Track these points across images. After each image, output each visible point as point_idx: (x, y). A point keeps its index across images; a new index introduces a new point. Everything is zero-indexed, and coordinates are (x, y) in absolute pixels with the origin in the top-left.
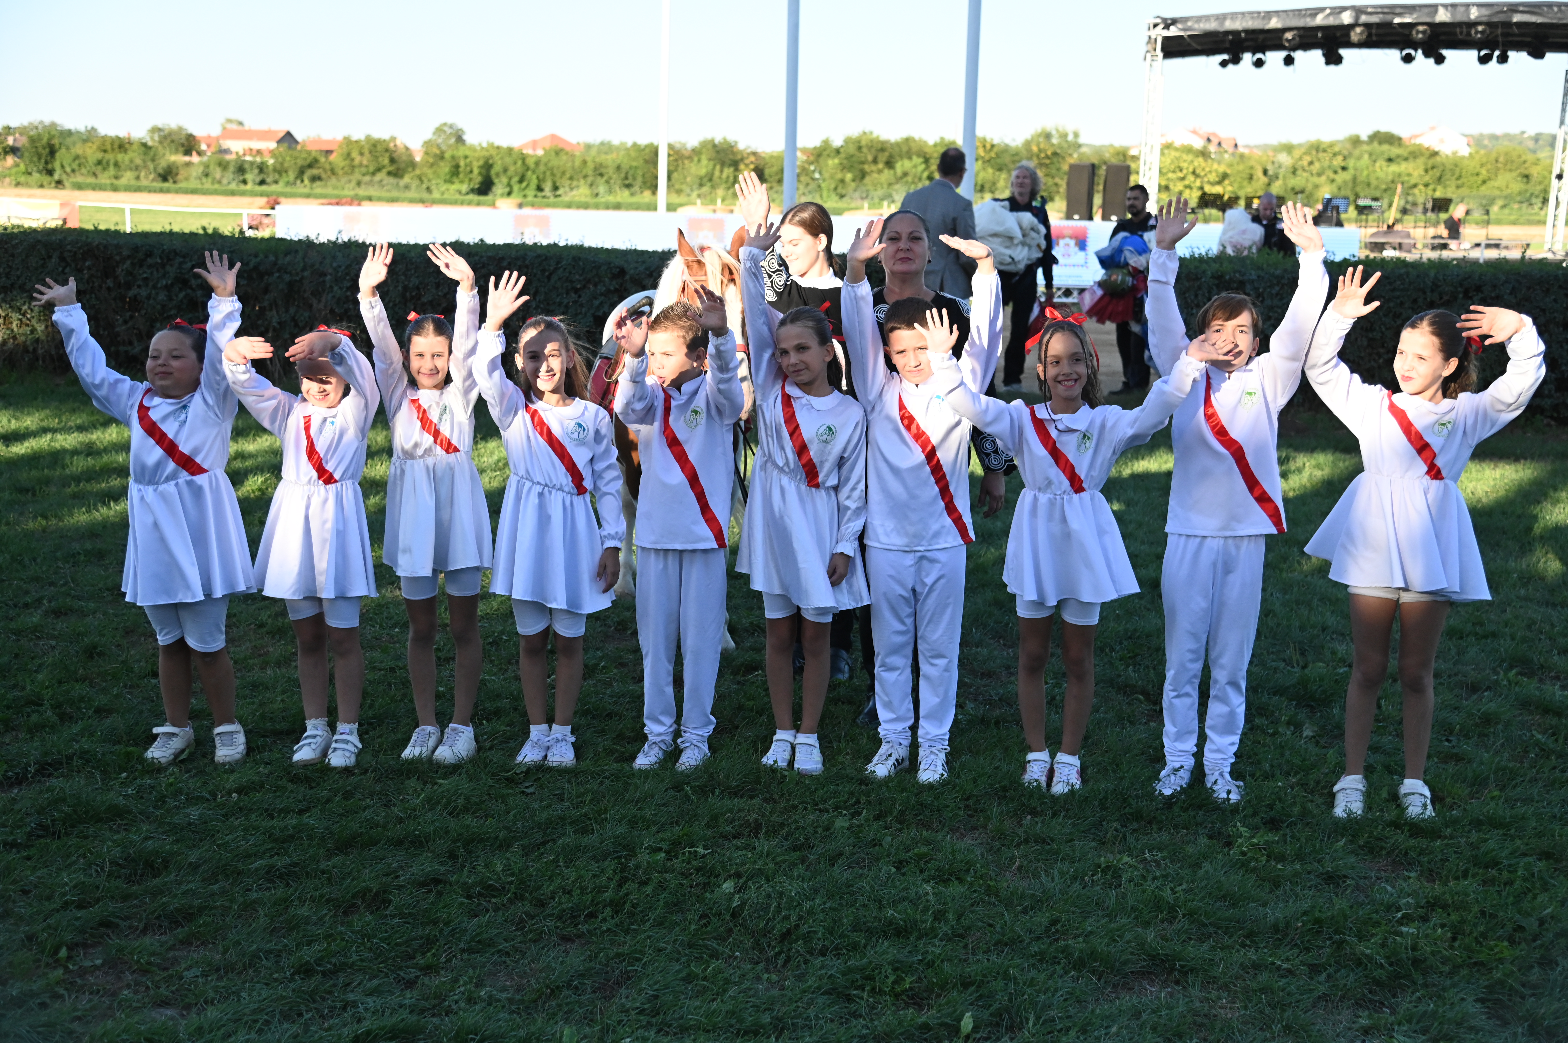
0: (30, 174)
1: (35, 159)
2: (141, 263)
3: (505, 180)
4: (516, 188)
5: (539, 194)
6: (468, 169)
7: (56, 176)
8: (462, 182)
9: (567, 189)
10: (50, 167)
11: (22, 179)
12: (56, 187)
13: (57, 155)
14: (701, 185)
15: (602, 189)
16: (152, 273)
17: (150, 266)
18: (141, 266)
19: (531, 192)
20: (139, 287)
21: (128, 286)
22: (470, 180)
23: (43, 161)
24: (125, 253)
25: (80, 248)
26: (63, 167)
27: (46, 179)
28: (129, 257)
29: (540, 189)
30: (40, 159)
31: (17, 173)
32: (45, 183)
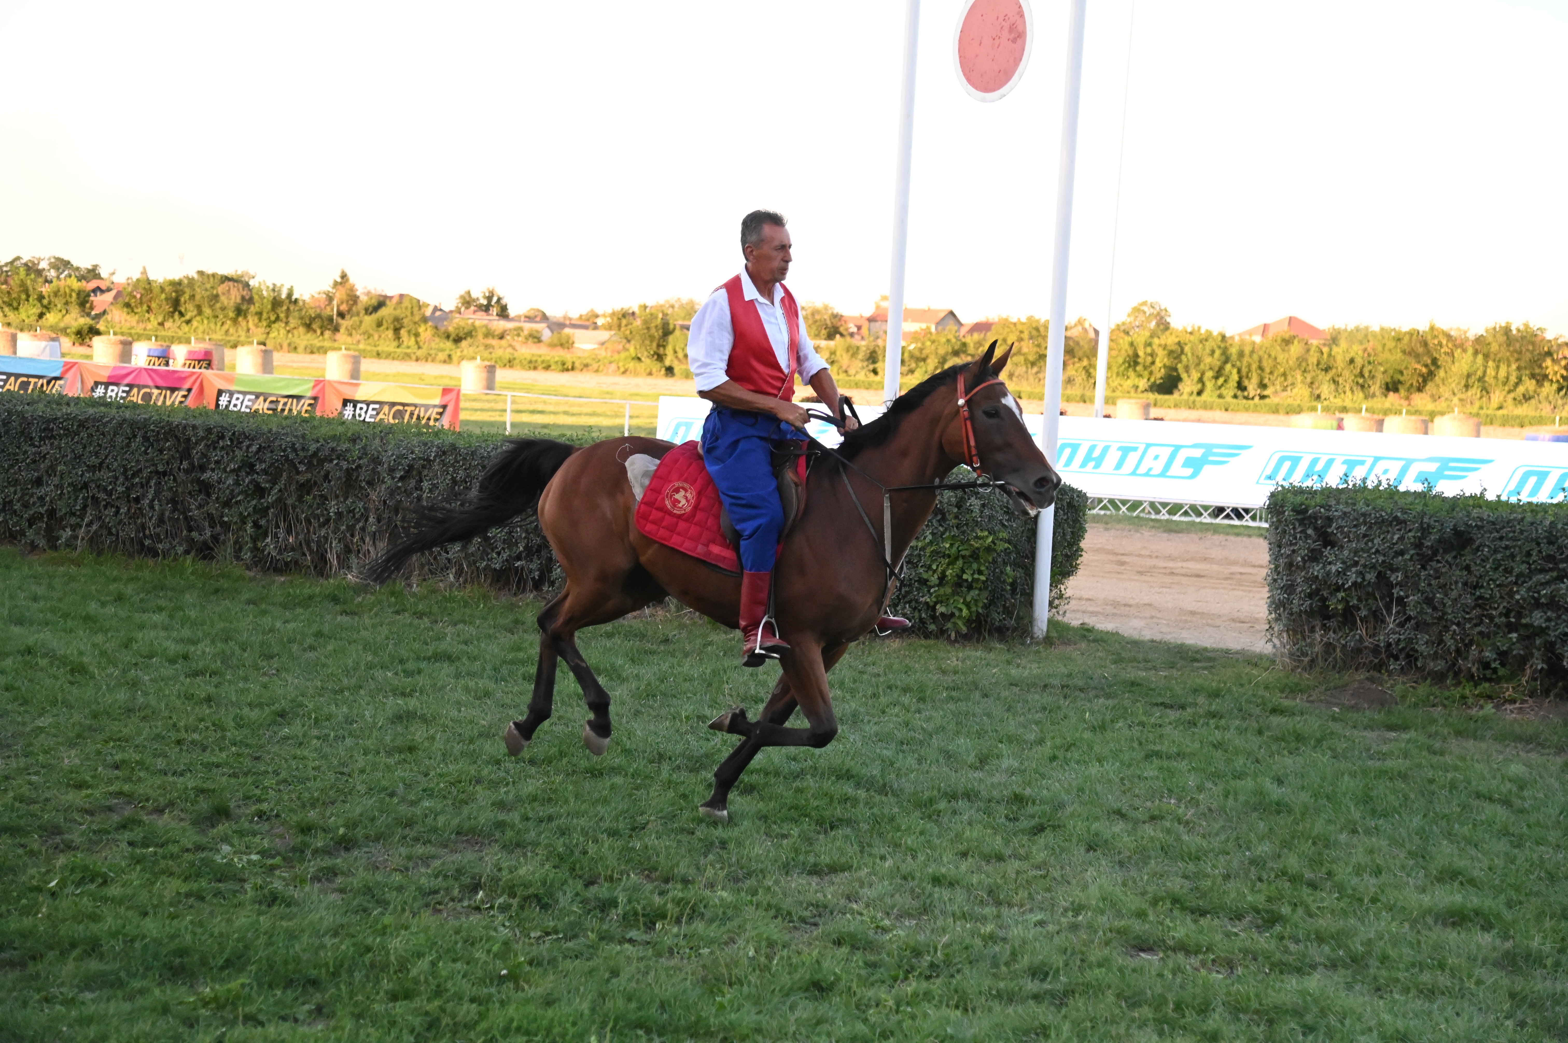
0: (639, 359)
1: (647, 342)
2: (214, 446)
3: (1196, 375)
4: (1209, 385)
5: (1239, 393)
6: (1149, 359)
7: (667, 363)
8: (1140, 376)
9: (1278, 387)
10: (661, 351)
11: (631, 365)
12: (667, 375)
13: (671, 338)
14: (1467, 387)
15: (1326, 389)
16: (222, 456)
17: (223, 448)
18: (215, 448)
19: (1229, 391)
20: (213, 470)
21: (203, 468)
22: (1151, 373)
23: (654, 345)
24: (201, 433)
25: (163, 428)
26: (675, 352)
27: (655, 366)
28: (203, 438)
29: (1241, 387)
30: (652, 342)
31: (626, 359)
32: (654, 370)
